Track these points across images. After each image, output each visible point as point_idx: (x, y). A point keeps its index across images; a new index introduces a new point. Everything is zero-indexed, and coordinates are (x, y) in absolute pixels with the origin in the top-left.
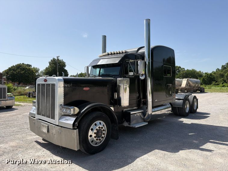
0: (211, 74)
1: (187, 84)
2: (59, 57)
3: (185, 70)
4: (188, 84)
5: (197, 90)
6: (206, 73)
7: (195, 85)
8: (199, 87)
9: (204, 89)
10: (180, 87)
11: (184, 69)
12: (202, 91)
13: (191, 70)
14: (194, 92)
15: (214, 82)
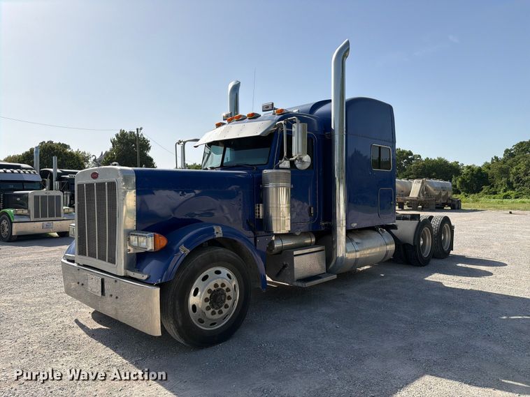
0: (480, 169)
1: (421, 191)
2: (141, 129)
3: (421, 160)
4: (424, 190)
5: (444, 205)
6: (469, 167)
7: (440, 194)
8: (449, 199)
9: (459, 202)
10: (407, 198)
11: (419, 156)
12: (456, 207)
13: (436, 159)
14: (436, 208)
15: (485, 188)
